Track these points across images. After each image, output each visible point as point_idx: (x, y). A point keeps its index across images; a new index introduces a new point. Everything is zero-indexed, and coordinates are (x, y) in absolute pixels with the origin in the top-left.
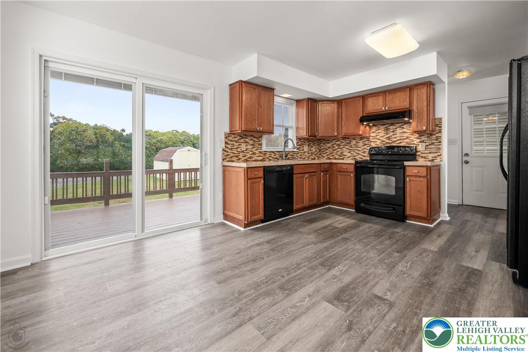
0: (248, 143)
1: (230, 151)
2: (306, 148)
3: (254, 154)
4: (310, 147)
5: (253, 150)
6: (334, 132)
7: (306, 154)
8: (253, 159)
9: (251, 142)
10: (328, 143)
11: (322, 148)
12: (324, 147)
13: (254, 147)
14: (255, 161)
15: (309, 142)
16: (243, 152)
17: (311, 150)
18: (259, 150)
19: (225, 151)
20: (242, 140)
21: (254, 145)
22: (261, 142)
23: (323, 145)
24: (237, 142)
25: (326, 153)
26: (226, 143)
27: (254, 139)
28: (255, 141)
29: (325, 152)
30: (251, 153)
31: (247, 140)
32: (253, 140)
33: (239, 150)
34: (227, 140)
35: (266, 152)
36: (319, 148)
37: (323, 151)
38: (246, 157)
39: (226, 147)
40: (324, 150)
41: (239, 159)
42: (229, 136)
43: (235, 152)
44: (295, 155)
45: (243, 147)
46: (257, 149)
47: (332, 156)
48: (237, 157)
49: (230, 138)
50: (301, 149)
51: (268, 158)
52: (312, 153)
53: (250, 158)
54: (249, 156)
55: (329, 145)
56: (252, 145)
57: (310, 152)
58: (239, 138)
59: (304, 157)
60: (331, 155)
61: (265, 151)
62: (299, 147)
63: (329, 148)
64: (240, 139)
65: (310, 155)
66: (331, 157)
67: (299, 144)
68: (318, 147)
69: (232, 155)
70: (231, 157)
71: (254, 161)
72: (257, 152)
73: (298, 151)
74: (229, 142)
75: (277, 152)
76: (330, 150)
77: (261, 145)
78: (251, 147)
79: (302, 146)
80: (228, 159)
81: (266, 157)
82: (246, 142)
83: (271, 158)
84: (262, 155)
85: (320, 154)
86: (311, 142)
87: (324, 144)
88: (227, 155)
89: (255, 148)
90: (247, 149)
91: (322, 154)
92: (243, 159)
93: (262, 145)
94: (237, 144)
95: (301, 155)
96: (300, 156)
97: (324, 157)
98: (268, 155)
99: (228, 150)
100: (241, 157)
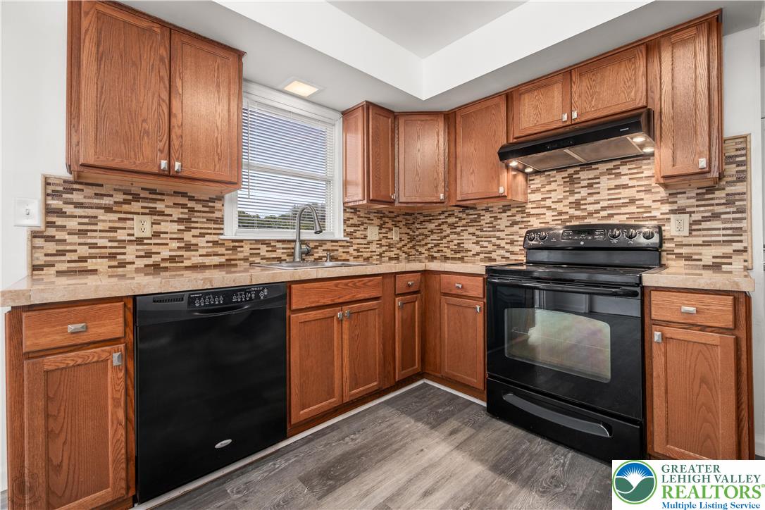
0: (161, 213)
1: (75, 239)
2: (373, 233)
3: (188, 247)
4: (384, 231)
5: (188, 236)
6: (437, 191)
7: (373, 247)
8: (187, 263)
9: (177, 213)
10: (430, 221)
11: (417, 233)
12: (420, 231)
13: (188, 229)
14: (194, 267)
15: (381, 218)
16: (140, 241)
17: (387, 238)
18: (208, 238)
19: (50, 239)
20: (136, 206)
21: (188, 220)
22: (217, 214)
23: (418, 226)
24: (108, 209)
25: (426, 244)
26: (49, 211)
27: (192, 204)
28: (192, 210)
29: (423, 243)
30: (175, 245)
31: (160, 206)
32: (184, 206)
33: (121, 235)
34: (55, 203)
35: (241, 241)
36: (408, 234)
37: (420, 241)
38: (156, 258)
39: (49, 224)
40: (420, 238)
41: (122, 265)
42: (71, 191)
43: (101, 242)
44: (341, 250)
45: (142, 226)
46: (202, 235)
47: (438, 251)
48: (112, 256)
49: (77, 197)
50: (358, 234)
51: (245, 259)
52: (390, 246)
53: (172, 259)
54: (166, 253)
55: (432, 226)
56: (180, 221)
57: (384, 242)
58: (120, 197)
59: (365, 255)
60: (435, 249)
61: (234, 241)
62: (352, 229)
63: (432, 232)
64: (127, 202)
65: (384, 249)
66: (435, 255)
67: (351, 222)
68: (408, 231)
69: (84, 251)
70: (83, 259)
71: (187, 268)
72: (201, 242)
73: (348, 239)
74: (69, 209)
75: (278, 241)
76: (435, 237)
77: (220, 221)
78: (175, 227)
79: (362, 228)
80: (64, 267)
81: (240, 255)
82: (153, 212)
83: (257, 260)
84: (221, 250)
85: (413, 247)
86: (387, 220)
87: (421, 223)
88: (61, 253)
89: (196, 232)
90: (156, 235)
91: (417, 248)
92: (140, 263)
93: (223, 224)
94: (115, 217)
95: (358, 250)
96: (355, 253)
97: (421, 253)
98: (246, 251)
99: (60, 235)
100: (129, 258)
